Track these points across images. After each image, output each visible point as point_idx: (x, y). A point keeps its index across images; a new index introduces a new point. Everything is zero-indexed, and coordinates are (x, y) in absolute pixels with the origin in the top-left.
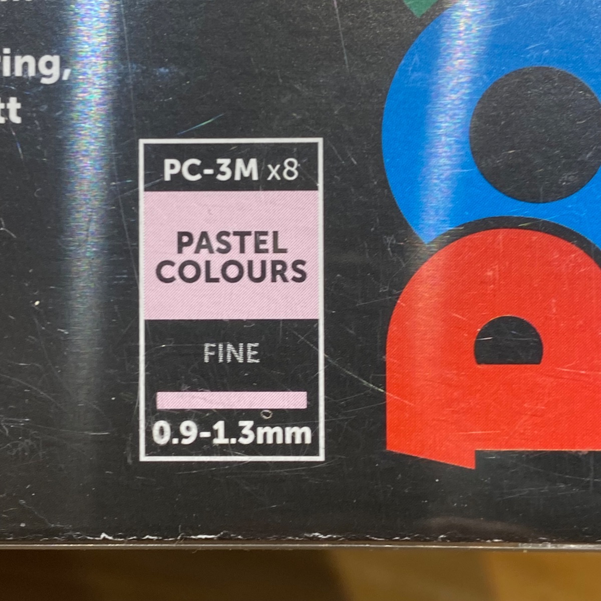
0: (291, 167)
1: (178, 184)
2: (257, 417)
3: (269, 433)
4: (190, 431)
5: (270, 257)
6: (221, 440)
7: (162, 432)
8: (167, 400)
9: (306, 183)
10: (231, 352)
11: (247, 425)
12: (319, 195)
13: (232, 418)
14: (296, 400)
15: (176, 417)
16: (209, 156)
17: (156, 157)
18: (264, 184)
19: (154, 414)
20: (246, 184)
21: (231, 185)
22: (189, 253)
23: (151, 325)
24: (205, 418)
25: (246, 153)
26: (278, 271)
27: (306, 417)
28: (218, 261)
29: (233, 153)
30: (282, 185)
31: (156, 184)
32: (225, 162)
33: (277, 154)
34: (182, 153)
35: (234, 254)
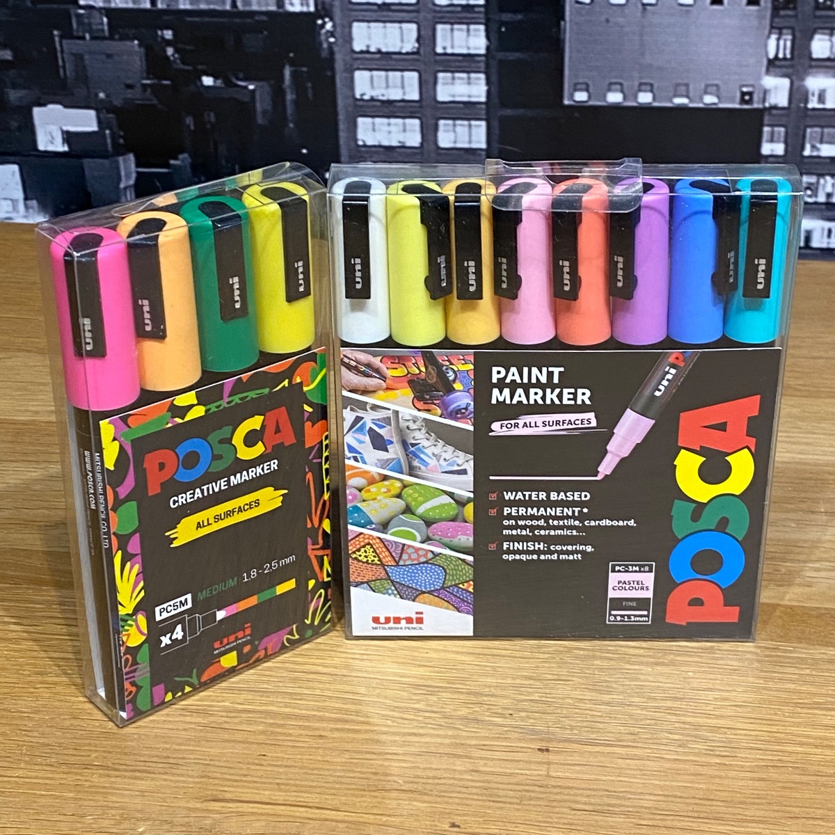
0: (647, 568)
1: (619, 571)
2: (635, 616)
3: (638, 619)
4: (619, 618)
5: (640, 586)
6: (626, 620)
7: (612, 618)
8: (613, 612)
9: (651, 571)
10: (630, 603)
11: (632, 617)
12: (652, 575)
13: (629, 616)
14: (645, 613)
15: (615, 616)
16: (627, 566)
17: (614, 566)
18: (640, 571)
19: (610, 615)
20: (636, 571)
21: (632, 572)
22: (621, 585)
23: (611, 599)
24: (622, 616)
25: (636, 566)
26: (642, 588)
27: (647, 616)
28: (627, 587)
29: (632, 565)
30: (645, 572)
31: (613, 571)
32: (630, 567)
33: (643, 566)
34: (620, 565)
35: (632, 585)
